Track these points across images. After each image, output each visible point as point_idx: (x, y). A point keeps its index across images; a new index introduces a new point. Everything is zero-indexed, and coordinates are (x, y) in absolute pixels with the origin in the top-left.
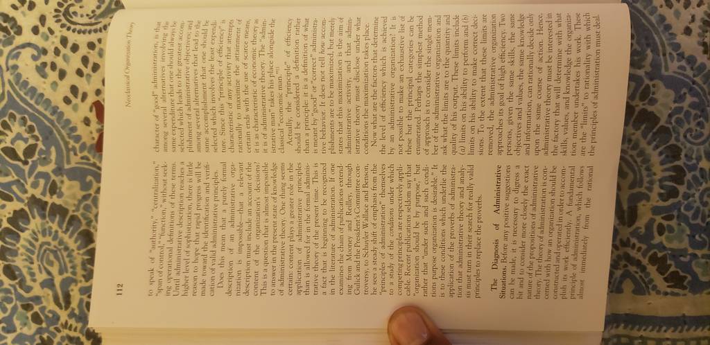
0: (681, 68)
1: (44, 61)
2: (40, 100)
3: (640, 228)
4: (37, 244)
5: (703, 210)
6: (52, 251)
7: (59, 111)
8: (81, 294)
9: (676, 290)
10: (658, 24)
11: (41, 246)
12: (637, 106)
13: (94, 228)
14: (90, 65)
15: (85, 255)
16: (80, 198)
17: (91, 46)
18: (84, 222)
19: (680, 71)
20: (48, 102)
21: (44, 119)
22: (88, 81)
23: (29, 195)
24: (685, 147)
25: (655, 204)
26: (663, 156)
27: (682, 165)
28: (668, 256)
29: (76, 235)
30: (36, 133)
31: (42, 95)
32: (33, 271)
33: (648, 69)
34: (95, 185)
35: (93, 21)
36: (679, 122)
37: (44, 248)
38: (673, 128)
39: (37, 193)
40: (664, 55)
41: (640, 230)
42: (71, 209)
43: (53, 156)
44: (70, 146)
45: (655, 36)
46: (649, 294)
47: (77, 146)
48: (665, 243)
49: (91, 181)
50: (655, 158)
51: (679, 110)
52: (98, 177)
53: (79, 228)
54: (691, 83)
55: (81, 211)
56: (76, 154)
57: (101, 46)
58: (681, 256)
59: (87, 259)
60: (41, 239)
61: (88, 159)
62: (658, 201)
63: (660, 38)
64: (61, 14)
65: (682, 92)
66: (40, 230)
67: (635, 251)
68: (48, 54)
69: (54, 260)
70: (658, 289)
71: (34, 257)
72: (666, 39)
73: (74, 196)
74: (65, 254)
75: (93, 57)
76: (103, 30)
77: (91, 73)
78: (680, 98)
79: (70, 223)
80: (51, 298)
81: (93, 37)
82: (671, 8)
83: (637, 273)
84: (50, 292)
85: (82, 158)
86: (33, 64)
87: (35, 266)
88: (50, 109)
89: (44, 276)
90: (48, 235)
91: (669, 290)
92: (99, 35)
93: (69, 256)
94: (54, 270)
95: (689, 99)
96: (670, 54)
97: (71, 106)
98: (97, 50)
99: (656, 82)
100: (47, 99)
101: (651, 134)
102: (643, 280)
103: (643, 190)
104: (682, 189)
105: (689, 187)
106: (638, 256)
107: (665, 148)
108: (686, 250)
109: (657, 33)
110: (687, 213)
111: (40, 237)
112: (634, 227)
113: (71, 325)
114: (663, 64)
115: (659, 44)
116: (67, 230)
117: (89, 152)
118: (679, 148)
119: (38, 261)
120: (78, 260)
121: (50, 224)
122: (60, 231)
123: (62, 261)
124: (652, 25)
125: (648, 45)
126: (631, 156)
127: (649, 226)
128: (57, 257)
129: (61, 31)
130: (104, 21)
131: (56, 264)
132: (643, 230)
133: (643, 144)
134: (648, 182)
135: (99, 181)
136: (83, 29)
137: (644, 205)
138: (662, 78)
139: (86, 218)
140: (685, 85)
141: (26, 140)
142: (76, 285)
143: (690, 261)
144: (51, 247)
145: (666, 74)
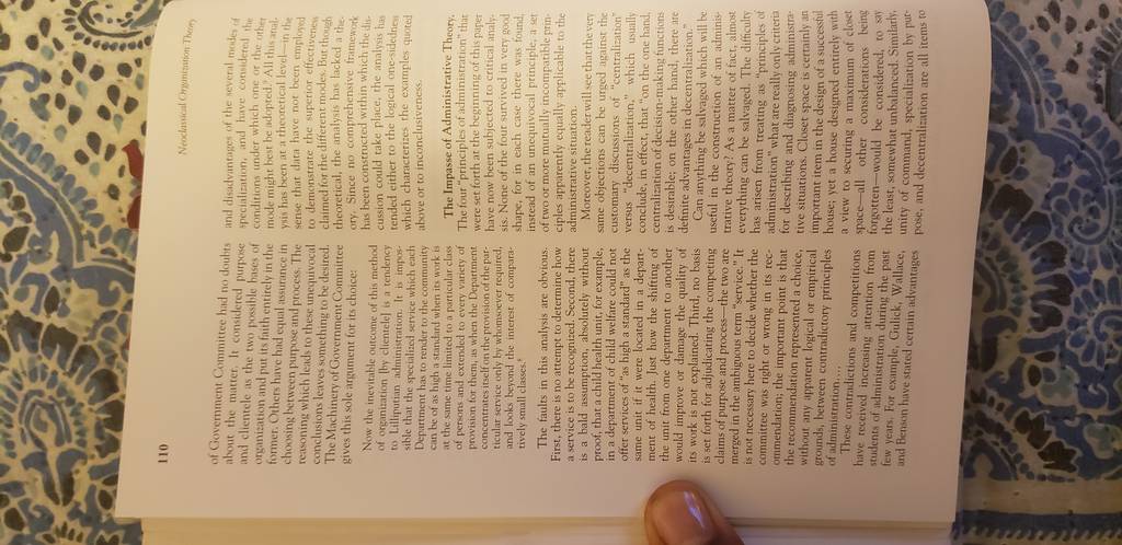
0: (1063, 122)
1: (44, 92)
2: (35, 155)
3: (1002, 373)
4: (21, 395)
5: (1100, 347)
6: (44, 406)
7: (67, 173)
8: (92, 478)
9: (1058, 473)
10: (1027, 54)
11: (27, 398)
12: (997, 180)
13: (118, 367)
14: (122, 101)
15: (103, 412)
16: (98, 318)
17: (124, 70)
18: (102, 357)
19: (1061, 128)
20: (49, 158)
21: (40, 187)
22: (118, 127)
23: (10, 312)
24: (1071, 247)
25: (1026, 335)
26: (1038, 259)
27: (1067, 274)
28: (1046, 418)
29: (88, 378)
30: (27, 209)
31: (39, 147)
32: (9, 439)
33: (1014, 123)
34: (124, 297)
35: (128, 29)
36: (1061, 206)
37: (32, 400)
38: (1054, 216)
39: (25, 308)
40: (1038, 102)
41: (1002, 376)
42: (81, 335)
43: (55, 248)
44: (84, 232)
45: (1024, 73)
46: (1017, 479)
47: (96, 232)
48: (1041, 397)
49: (117, 289)
50: (1025, 262)
51: (1060, 188)
52: (129, 284)
53: (94, 367)
54: (1079, 147)
55: (99, 338)
56: (93, 245)
57: (141, 70)
58: (1067, 418)
59: (105, 420)
60: (28, 385)
61: (114, 254)
62: (1029, 331)
63: (1031, 76)
64: (76, 17)
65: (1066, 161)
66: (26, 369)
67: (994, 410)
68: (52, 81)
69: (49, 421)
70: (1030, 470)
71: (15, 416)
72: (1041, 78)
73: (87, 314)
74: (68, 410)
75: (127, 89)
76: (144, 45)
77: (124, 114)
78: (1062, 170)
79: (78, 359)
80: (40, 485)
81: (128, 56)
82: (1046, 31)
83: (997, 444)
84: (39, 476)
85: (104, 252)
86: (26, 97)
87: (15, 432)
88: (52, 169)
89: (30, 448)
90: (39, 379)
91: (1047, 472)
92: (137, 53)
93: (75, 413)
94: (48, 438)
95: (1076, 172)
96: (1047, 101)
97: (86, 167)
98: (133, 76)
99: (1027, 143)
100: (47, 154)
101: (1019, 225)
102: (1006, 455)
103: (1006, 313)
104: (1067, 312)
105: (1078, 308)
106: (999, 418)
107: (1042, 246)
108: (1073, 408)
109: (1027, 68)
110: (1073, 350)
111: (26, 381)
112: (992, 371)
113: (73, 531)
114: (1037, 117)
115: (1029, 84)
116: (73, 370)
117: (116, 242)
118: (1062, 247)
119: (20, 422)
120: (90, 422)
121: (45, 360)
122: (60, 372)
123: (61, 421)
124: (1019, 55)
125: (1013, 86)
126: (988, 259)
127: (1015, 371)
128: (53, 417)
129: (73, 45)
130: (145, 31)
131: (52, 427)
132: (1006, 376)
133: (1006, 240)
134: (1014, 301)
135: (130, 290)
136: (111, 43)
137: (1007, 337)
138: (1035, 138)
139: (106, 351)
140: (1070, 149)
141: (9, 221)
142: (85, 463)
143: (1080, 428)
144: (45, 399)
145: (1042, 131)
